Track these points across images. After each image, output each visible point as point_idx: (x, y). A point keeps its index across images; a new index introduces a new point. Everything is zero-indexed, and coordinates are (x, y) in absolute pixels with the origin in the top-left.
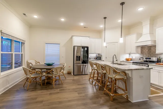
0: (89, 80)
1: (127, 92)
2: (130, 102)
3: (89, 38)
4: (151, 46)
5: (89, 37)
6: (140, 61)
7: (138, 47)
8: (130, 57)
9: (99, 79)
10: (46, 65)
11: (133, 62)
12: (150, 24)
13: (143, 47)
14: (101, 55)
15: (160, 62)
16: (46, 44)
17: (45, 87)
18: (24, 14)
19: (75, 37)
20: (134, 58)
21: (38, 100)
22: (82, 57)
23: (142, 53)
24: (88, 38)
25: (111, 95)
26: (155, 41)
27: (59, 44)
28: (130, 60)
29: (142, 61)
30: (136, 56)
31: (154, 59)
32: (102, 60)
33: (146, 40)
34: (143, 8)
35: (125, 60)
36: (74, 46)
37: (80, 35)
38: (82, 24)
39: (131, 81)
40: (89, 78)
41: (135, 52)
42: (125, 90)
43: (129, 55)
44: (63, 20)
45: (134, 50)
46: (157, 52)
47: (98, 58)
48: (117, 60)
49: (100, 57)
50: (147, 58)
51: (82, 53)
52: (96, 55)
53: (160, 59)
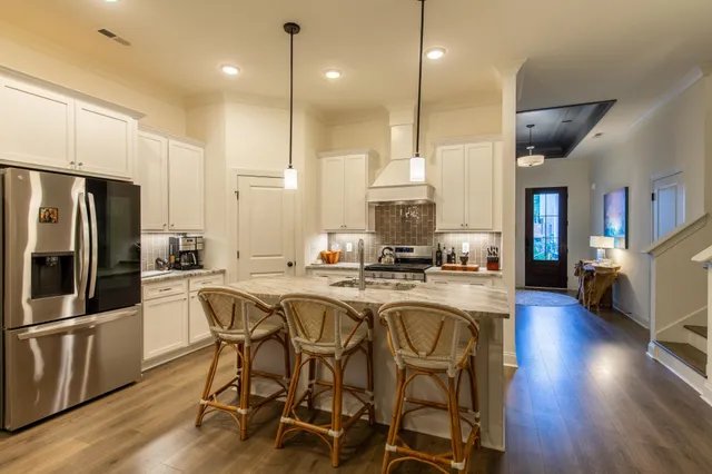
3: (141, 127)
7: (370, 205)
8: (336, 248)
12: (414, 125)
13: (382, 210)
14: (203, 243)
20: (349, 249)
22: (87, 261)
23: (380, 229)
26: (431, 189)
28: (336, 258)
29: (388, 259)
31: (425, 251)
32: (216, 270)
34: (444, 51)
35: (320, 262)
41: (362, 226)
43: (329, 240)
45: (361, 218)
46: (439, 227)
47: (186, 257)
48: (290, 265)
49: (196, 252)
50: (401, 250)
51: (90, 228)
52: (173, 242)
53: (439, 252)
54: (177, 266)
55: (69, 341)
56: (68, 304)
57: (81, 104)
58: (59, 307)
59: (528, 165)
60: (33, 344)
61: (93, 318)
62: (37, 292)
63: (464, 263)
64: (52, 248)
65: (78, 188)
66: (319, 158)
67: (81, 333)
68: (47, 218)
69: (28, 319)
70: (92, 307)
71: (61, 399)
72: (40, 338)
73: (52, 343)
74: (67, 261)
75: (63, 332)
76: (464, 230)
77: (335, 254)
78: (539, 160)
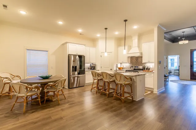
0: (91, 91)
1: (132, 94)
2: (135, 101)
3: (85, 47)
4: (138, 57)
5: (85, 45)
6: (131, 69)
7: (128, 57)
8: (122, 66)
9: (100, 88)
10: (41, 78)
11: (126, 71)
12: (138, 39)
13: (132, 58)
14: (96, 65)
15: (145, 69)
16: (28, 50)
17: (45, 105)
18: (5, 6)
19: (69, 44)
20: (125, 67)
21: (53, 118)
22: (78, 67)
23: (131, 62)
24: (83, 46)
25: (122, 99)
26: (142, 53)
27: (47, 51)
28: (122, 68)
29: (132, 69)
30: (127, 65)
31: (141, 67)
32: (97, 70)
33: (135, 52)
36: (69, 55)
37: (76, 43)
38: (80, 31)
39: (135, 84)
40: (91, 89)
41: (126, 62)
42: (130, 93)
44: (60, 23)
45: (126, 59)
46: (143, 62)
47: (92, 67)
48: (111, 69)
49: (94, 67)
50: (136, 67)
51: (78, 63)
52: (91, 65)
53: (145, 67)
54: (91, 69)
55: (76, 78)
56: (76, 73)
57: (78, 45)
58: (75, 73)
59: (183, 43)
60: (72, 77)
61: (80, 75)
62: (73, 71)
63: (149, 70)
64: (74, 65)
65: (77, 57)
66: (118, 48)
67: (78, 77)
68: (74, 61)
69: (71, 75)
70: (79, 74)
71: (75, 86)
72: (73, 77)
73: (74, 78)
74: (76, 67)
75: (75, 77)
76: (149, 62)
77: (121, 68)
78: (187, 42)
